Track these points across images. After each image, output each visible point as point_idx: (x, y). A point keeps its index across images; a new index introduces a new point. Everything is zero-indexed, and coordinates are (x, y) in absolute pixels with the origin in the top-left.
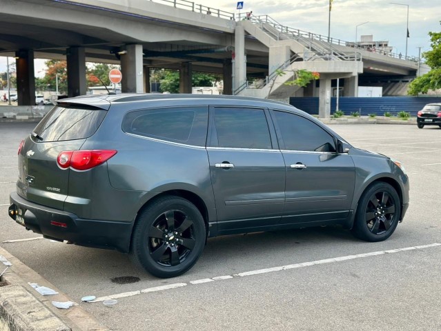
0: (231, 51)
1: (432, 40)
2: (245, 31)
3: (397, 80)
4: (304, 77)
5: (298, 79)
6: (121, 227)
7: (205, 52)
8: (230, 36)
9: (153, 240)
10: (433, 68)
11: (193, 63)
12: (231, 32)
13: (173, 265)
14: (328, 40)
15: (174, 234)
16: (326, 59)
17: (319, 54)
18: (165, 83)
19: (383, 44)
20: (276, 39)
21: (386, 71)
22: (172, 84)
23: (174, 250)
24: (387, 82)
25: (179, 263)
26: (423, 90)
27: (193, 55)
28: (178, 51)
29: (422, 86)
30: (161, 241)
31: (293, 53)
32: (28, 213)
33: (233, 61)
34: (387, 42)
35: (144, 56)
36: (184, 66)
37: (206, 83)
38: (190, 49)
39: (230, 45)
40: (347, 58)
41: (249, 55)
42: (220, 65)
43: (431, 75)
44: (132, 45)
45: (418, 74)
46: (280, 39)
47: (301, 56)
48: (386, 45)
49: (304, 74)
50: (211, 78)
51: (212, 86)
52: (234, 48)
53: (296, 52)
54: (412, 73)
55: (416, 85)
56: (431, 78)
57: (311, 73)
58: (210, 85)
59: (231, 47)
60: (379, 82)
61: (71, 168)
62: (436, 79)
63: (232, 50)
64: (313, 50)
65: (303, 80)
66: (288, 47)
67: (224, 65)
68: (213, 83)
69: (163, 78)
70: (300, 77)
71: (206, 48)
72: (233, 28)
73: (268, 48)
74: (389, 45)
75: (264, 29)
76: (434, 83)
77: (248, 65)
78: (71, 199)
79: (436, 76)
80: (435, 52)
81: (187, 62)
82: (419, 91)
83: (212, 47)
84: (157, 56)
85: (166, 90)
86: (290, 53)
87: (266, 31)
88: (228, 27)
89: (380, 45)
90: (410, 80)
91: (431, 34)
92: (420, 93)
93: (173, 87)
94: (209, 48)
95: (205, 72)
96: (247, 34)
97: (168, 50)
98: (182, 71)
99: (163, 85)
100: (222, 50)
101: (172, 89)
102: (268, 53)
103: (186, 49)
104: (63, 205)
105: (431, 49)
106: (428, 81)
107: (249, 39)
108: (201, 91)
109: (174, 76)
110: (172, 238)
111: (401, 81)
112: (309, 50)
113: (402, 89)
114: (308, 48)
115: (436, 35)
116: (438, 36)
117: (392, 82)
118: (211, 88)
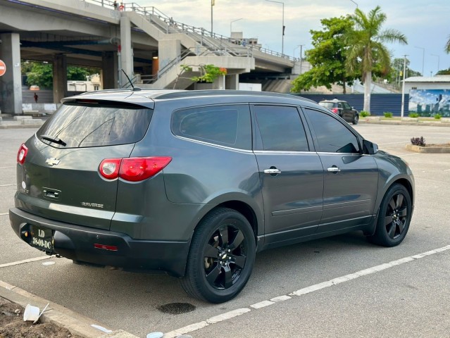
0: (116, 43)
1: (314, 38)
2: (131, 23)
3: (274, 77)
4: (212, 73)
5: (206, 74)
6: (177, 248)
7: (87, 44)
8: (116, 27)
9: (206, 259)
10: (314, 66)
11: (68, 55)
12: (116, 22)
13: (226, 288)
14: (212, 36)
15: (227, 252)
16: (218, 55)
17: (211, 49)
18: (32, 76)
19: (253, 41)
20: (166, 33)
21: (264, 68)
22: (40, 78)
23: (227, 269)
24: (264, 79)
25: (232, 285)
26: (306, 87)
27: (70, 46)
28: (47, 42)
29: (305, 84)
30: (215, 261)
31: (184, 48)
32: (58, 235)
33: (119, 54)
34: (257, 39)
35: (21, 46)
36: (58, 58)
37: (79, 77)
38: (69, 39)
39: (115, 37)
40: (238, 54)
41: (136, 48)
42: (99, 59)
43: (313, 73)
44: (8, 34)
45: (293, 72)
46: (169, 33)
47: (193, 50)
48: (256, 43)
49: (212, 70)
50: (84, 71)
51: (86, 80)
52: (120, 40)
53: (188, 47)
54: (288, 70)
55: (299, 82)
56: (313, 75)
57: (218, 69)
58: (84, 79)
59: (116, 39)
60: (257, 79)
61: (120, 179)
62: (318, 76)
63: (118, 42)
64: (204, 45)
65: (211, 75)
66: (178, 41)
67: (103, 58)
68: (87, 77)
69: (28, 71)
70: (207, 73)
71: (88, 39)
72: (118, 19)
73: (157, 42)
74: (258, 43)
75: (152, 21)
76: (315, 80)
77: (136, 59)
78: (119, 217)
79: (318, 74)
80: (317, 50)
81: (61, 54)
82: (302, 88)
83: (95, 38)
84: (30, 46)
85: (34, 84)
86: (180, 47)
87: (154, 23)
88: (113, 18)
89: (251, 43)
90: (286, 77)
91: (312, 32)
92: (302, 91)
93: (42, 80)
94: (91, 39)
95: (78, 65)
96: (133, 25)
97: (44, 40)
98: (56, 63)
99: (30, 79)
100: (107, 41)
101: (40, 82)
102: (157, 48)
103: (65, 40)
104: (110, 224)
105: (313, 47)
106: (310, 79)
107: (136, 32)
108: (74, 85)
109: (42, 68)
110: (225, 256)
111: (277, 78)
112: (201, 45)
113: (279, 86)
114: (200, 42)
115: (317, 33)
116: (319, 35)
117: (269, 79)
118: (85, 82)
